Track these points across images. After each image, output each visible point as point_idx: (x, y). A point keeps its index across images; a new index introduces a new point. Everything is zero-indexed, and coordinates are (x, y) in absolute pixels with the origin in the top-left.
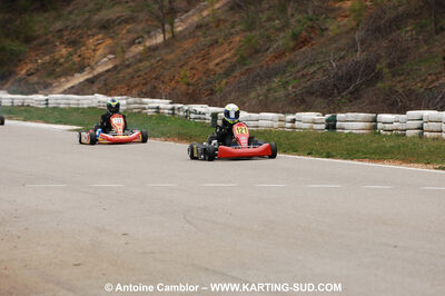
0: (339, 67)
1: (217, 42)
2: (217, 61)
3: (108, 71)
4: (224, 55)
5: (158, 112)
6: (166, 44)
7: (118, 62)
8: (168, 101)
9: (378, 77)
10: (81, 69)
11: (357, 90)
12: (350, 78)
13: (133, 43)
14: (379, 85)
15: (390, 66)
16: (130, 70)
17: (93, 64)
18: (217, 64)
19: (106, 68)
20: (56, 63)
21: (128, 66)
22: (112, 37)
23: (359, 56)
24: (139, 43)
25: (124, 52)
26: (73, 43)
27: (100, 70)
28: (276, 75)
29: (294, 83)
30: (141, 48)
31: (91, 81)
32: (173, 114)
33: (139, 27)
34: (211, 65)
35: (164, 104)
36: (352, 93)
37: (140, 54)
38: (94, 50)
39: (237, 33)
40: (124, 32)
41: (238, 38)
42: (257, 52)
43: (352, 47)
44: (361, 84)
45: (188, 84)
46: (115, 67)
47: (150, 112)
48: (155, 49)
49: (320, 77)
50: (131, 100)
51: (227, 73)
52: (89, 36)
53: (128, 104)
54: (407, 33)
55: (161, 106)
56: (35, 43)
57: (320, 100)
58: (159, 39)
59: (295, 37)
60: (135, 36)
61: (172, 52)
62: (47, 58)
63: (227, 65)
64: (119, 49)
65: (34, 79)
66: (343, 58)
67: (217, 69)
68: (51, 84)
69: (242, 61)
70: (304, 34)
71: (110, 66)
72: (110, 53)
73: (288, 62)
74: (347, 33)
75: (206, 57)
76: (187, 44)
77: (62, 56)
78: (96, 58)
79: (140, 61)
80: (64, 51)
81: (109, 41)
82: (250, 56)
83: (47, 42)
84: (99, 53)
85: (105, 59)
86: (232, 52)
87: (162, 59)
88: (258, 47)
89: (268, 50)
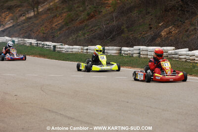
0: (106, 28)
1: (56, 16)
2: (56, 24)
4: (59, 21)
6: (35, 16)
7: (14, 23)
9: (122, 32)
11: (113, 37)
12: (111, 32)
13: (21, 15)
14: (123, 35)
15: (127, 27)
17: (4, 24)
18: (56, 25)
19: (9, 26)
21: (19, 25)
22: (12, 13)
23: (115, 23)
24: (24, 16)
25: (17, 19)
28: (80, 30)
29: (88, 34)
30: (24, 18)
31: (3, 31)
32: (37, 45)
33: (24, 9)
34: (54, 26)
35: (34, 41)
36: (111, 39)
37: (24, 20)
39: (64, 12)
40: (17, 11)
41: (65, 15)
42: (72, 20)
43: (112, 19)
44: (115, 35)
45: (44, 33)
46: (13, 26)
47: (28, 44)
48: (30, 18)
49: (98, 31)
50: (20, 39)
51: (60, 29)
52: (2, 12)
53: (19, 41)
54: (134, 14)
55: (32, 42)
57: (98, 41)
58: (32, 14)
59: (88, 14)
60: (22, 13)
61: (37, 20)
63: (60, 25)
64: (15, 18)
66: (108, 24)
67: (56, 27)
69: (66, 24)
70: (92, 13)
71: (11, 25)
72: (11, 20)
73: (86, 25)
74: (110, 13)
75: (51, 22)
76: (44, 17)
78: (6, 22)
79: (24, 23)
81: (11, 15)
84: (6, 19)
85: (9, 22)
86: (62, 20)
87: (33, 23)
88: (73, 18)
89: (77, 20)
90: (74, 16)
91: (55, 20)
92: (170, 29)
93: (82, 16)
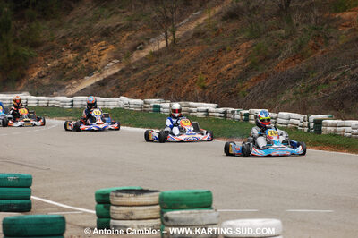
1: (224, 49)
2: (228, 66)
3: (116, 74)
4: (233, 62)
5: (207, 115)
8: (215, 105)
10: (90, 73)
13: (134, 49)
16: (140, 74)
17: (99, 68)
18: (229, 70)
19: (113, 72)
20: (65, 66)
21: (136, 70)
22: (114, 44)
24: (141, 49)
25: (128, 57)
26: (79, 49)
27: (108, 73)
30: (143, 54)
31: (102, 84)
33: (139, 35)
34: (223, 70)
35: (211, 107)
37: (145, 58)
38: (99, 56)
39: (242, 41)
40: (125, 38)
41: (245, 46)
42: (267, 58)
45: (204, 88)
46: (122, 71)
47: (200, 115)
52: (91, 42)
55: (210, 109)
56: (42, 48)
58: (163, 44)
60: (137, 42)
61: (179, 58)
62: (56, 62)
63: (238, 70)
65: (46, 81)
67: (230, 73)
68: (64, 86)
69: (254, 66)
71: (117, 70)
72: (115, 58)
75: (216, 63)
76: (194, 50)
77: (70, 61)
78: (102, 63)
79: (148, 65)
80: (71, 56)
81: (111, 48)
82: (261, 61)
83: (53, 48)
84: (104, 58)
85: (111, 64)
86: (242, 58)
87: (171, 65)
88: (268, 54)
89: (278, 56)
90: (270, 49)
91: (224, 58)
93: (289, 48)
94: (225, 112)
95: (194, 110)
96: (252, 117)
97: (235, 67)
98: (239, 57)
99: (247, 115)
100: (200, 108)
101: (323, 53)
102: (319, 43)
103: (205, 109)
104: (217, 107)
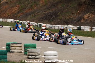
2: (14, 10)
8: (13, 20)
18: (14, 11)
34: (13, 11)
43: (48, 9)
45: (9, 15)
55: (12, 21)
82: (22, 10)
86: (17, 9)
89: (26, 8)
90: (24, 7)
91: (13, 9)
92: (89, 15)
93: (29, 7)
94: (16, 21)
95: (8, 21)
96: (23, 23)
97: (16, 11)
98: (17, 8)
99: (21, 22)
100: (9, 20)
101: (36, 8)
102: (35, 6)
103: (11, 20)
104: (14, 20)
